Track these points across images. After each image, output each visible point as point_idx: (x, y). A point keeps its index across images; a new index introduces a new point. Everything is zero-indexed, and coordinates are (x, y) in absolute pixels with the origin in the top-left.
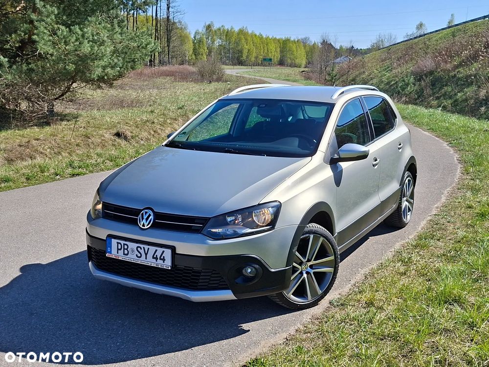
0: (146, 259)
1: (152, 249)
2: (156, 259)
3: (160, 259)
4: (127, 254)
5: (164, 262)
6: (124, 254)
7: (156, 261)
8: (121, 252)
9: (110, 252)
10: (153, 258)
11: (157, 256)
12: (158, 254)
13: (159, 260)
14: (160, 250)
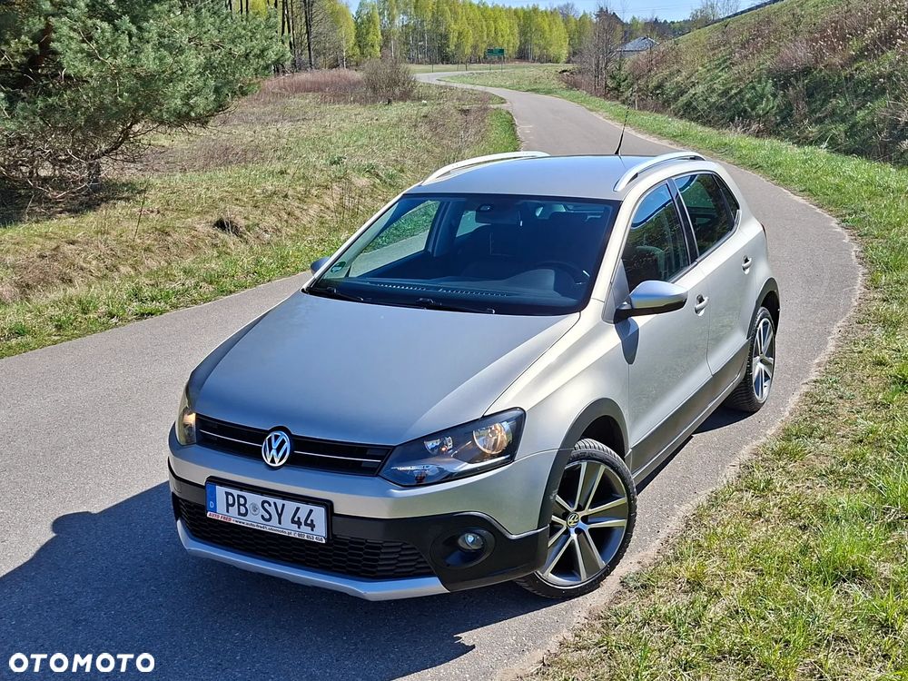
0: (280, 523)
1: (291, 506)
2: (299, 523)
3: (306, 524)
4: (245, 515)
5: (312, 530)
6: (240, 514)
7: (299, 528)
8: (234, 510)
9: (214, 510)
10: (293, 522)
11: (299, 518)
12: (302, 515)
13: (303, 526)
14: (305, 508)
